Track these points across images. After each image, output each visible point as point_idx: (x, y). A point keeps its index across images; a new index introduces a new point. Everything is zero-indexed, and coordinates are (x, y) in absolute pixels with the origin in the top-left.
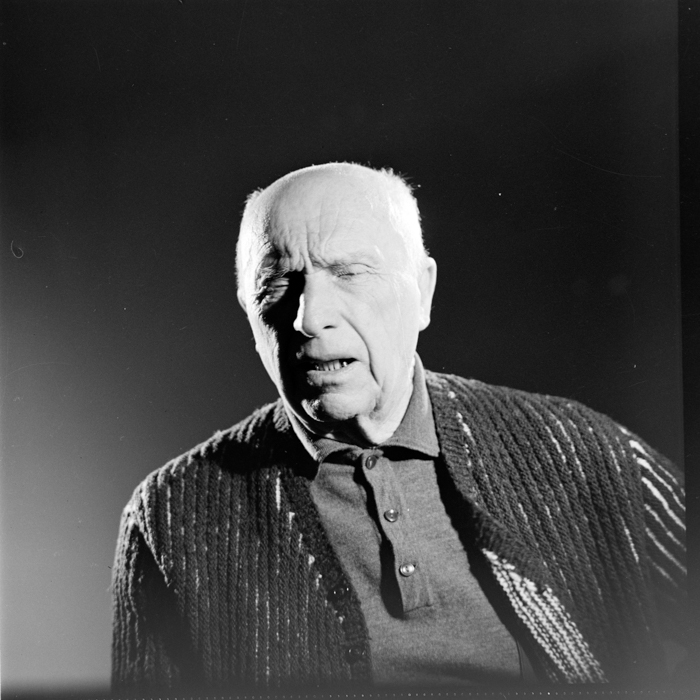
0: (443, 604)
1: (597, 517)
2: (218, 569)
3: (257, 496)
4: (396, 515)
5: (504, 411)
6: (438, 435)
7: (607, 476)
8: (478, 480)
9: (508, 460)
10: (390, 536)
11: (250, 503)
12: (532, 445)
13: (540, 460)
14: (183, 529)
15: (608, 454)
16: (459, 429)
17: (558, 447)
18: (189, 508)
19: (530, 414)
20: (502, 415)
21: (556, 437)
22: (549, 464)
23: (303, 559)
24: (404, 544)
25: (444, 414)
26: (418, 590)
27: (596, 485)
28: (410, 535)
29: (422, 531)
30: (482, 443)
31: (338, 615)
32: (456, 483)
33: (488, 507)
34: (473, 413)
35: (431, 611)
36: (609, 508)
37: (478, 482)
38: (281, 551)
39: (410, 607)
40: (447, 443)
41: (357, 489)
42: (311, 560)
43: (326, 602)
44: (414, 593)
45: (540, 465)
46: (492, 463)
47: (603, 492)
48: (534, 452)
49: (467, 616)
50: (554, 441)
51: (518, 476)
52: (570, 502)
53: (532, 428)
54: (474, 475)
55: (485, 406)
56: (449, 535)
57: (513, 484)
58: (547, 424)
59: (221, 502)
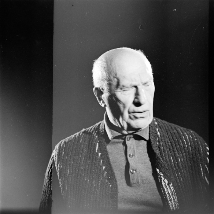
0: (143, 183)
1: (193, 164)
2: (75, 169)
3: (91, 148)
4: (133, 155)
5: (171, 130)
6: (149, 134)
7: (198, 152)
8: (159, 148)
9: (170, 144)
10: (129, 161)
11: (88, 150)
12: (178, 140)
13: (179, 145)
14: (66, 157)
15: (200, 147)
16: (156, 133)
17: (185, 142)
18: (69, 150)
19: (179, 132)
20: (170, 131)
21: (185, 139)
22: (182, 147)
23: (101, 167)
24: (133, 164)
25: (153, 128)
26: (135, 178)
27: (194, 155)
28: (136, 162)
29: (140, 161)
30: (163, 138)
31: (110, 184)
32: (153, 147)
33: (161, 156)
34: (161, 129)
35: (139, 185)
36: (197, 161)
37: (159, 149)
38: (95, 164)
39: (133, 183)
40: (152, 136)
41: (123, 146)
42: (104, 168)
43: (107, 180)
44: (134, 178)
45: (179, 147)
46: (165, 144)
47: (196, 157)
48: (178, 142)
49: (150, 187)
50: (184, 140)
51: (172, 149)
52: (186, 159)
53: (178, 136)
54: (159, 146)
55: (166, 128)
56: (148, 163)
57: (170, 151)
58: (183, 135)
59: (80, 149)
